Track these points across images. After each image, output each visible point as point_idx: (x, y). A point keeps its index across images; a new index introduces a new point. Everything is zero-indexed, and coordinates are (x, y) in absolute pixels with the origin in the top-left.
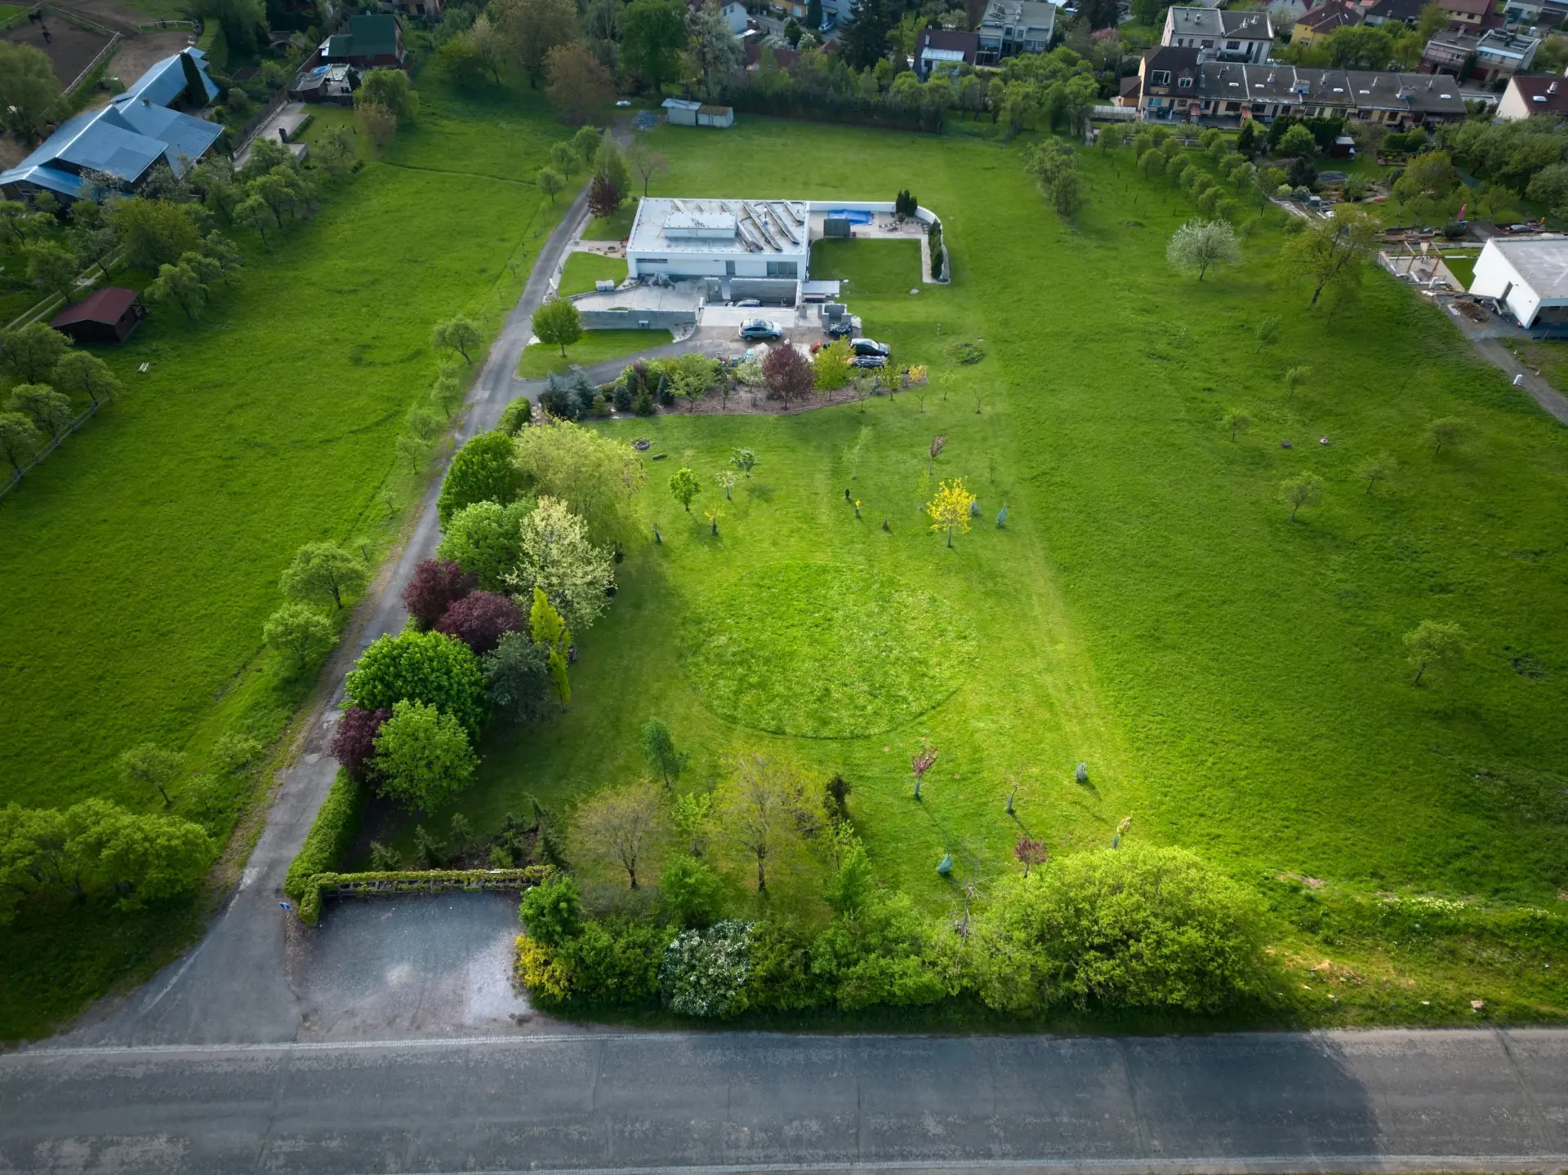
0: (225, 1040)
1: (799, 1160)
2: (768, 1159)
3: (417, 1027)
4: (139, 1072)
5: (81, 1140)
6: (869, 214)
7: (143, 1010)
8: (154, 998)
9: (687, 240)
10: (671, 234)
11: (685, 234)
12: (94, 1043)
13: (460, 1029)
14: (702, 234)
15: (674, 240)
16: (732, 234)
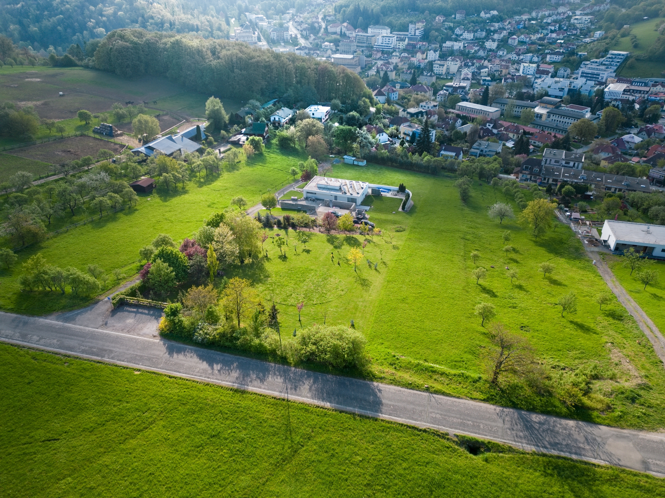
0: (81, 325)
1: (208, 378)
2: (200, 376)
3: (128, 332)
4: (58, 327)
5: (38, 336)
6: (390, 190)
7: (65, 316)
8: (68, 315)
9: (324, 188)
10: (319, 186)
11: (323, 186)
12: (51, 320)
13: (138, 335)
14: (328, 187)
15: (320, 188)
16: (338, 188)
